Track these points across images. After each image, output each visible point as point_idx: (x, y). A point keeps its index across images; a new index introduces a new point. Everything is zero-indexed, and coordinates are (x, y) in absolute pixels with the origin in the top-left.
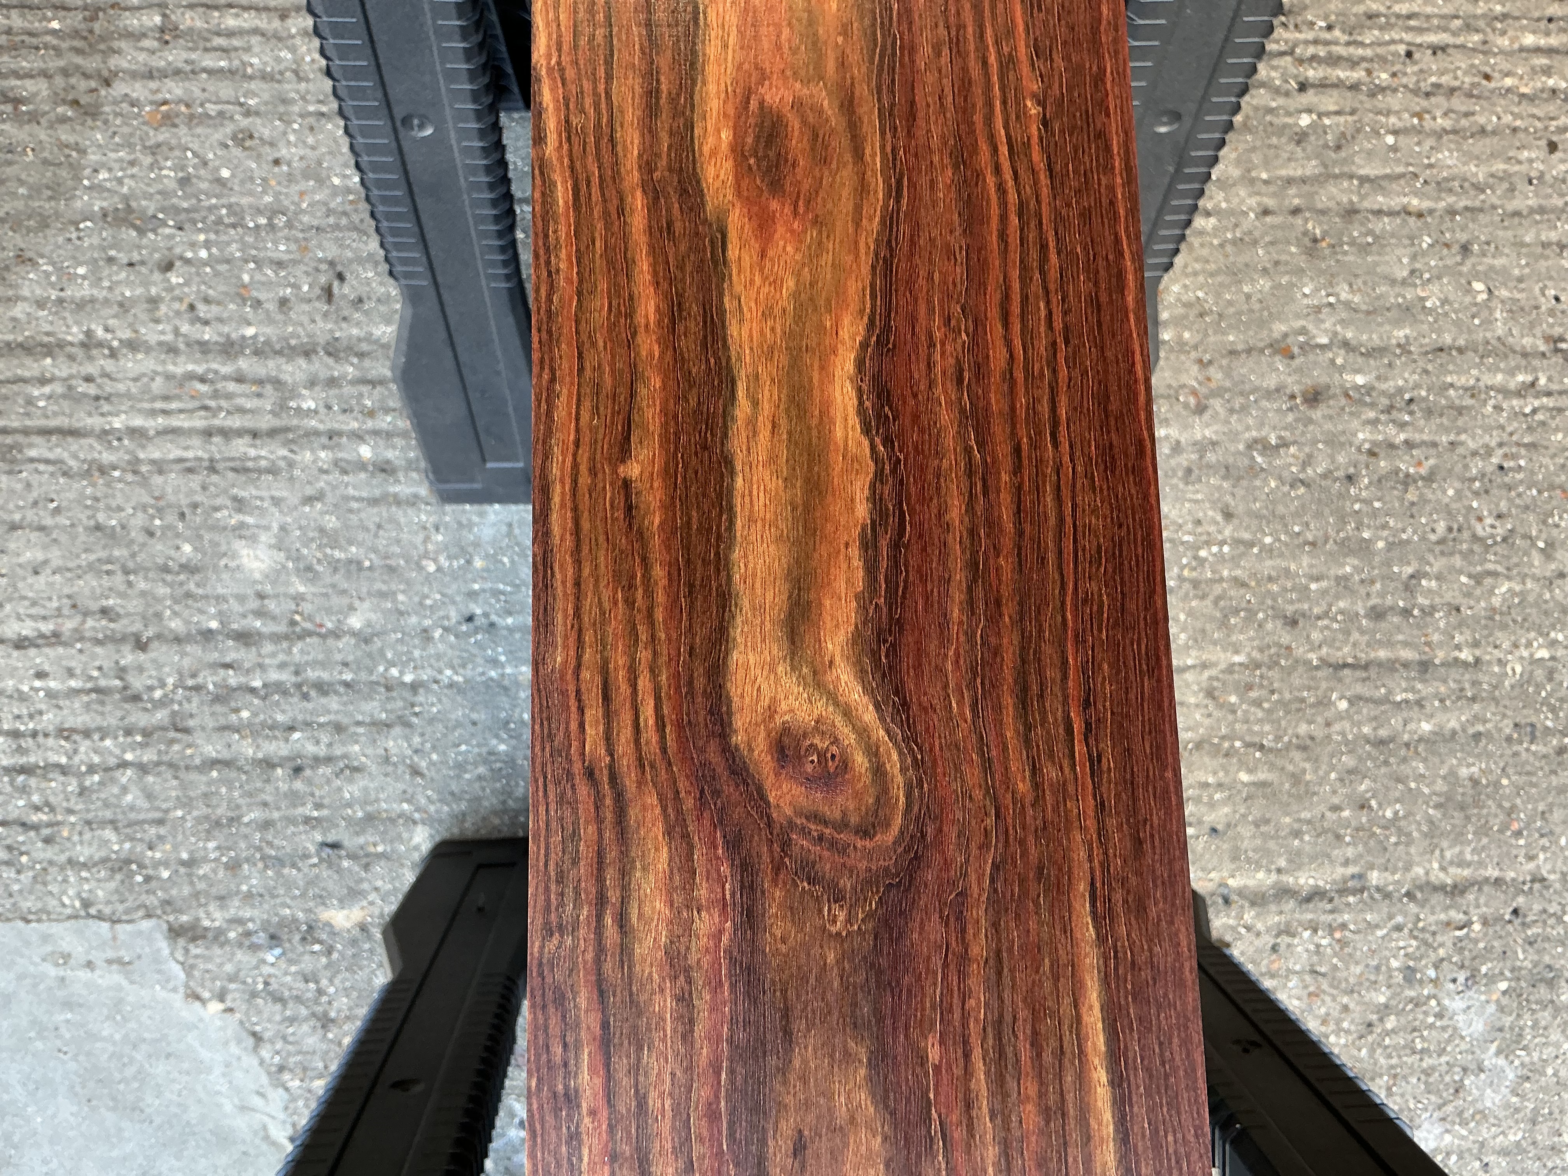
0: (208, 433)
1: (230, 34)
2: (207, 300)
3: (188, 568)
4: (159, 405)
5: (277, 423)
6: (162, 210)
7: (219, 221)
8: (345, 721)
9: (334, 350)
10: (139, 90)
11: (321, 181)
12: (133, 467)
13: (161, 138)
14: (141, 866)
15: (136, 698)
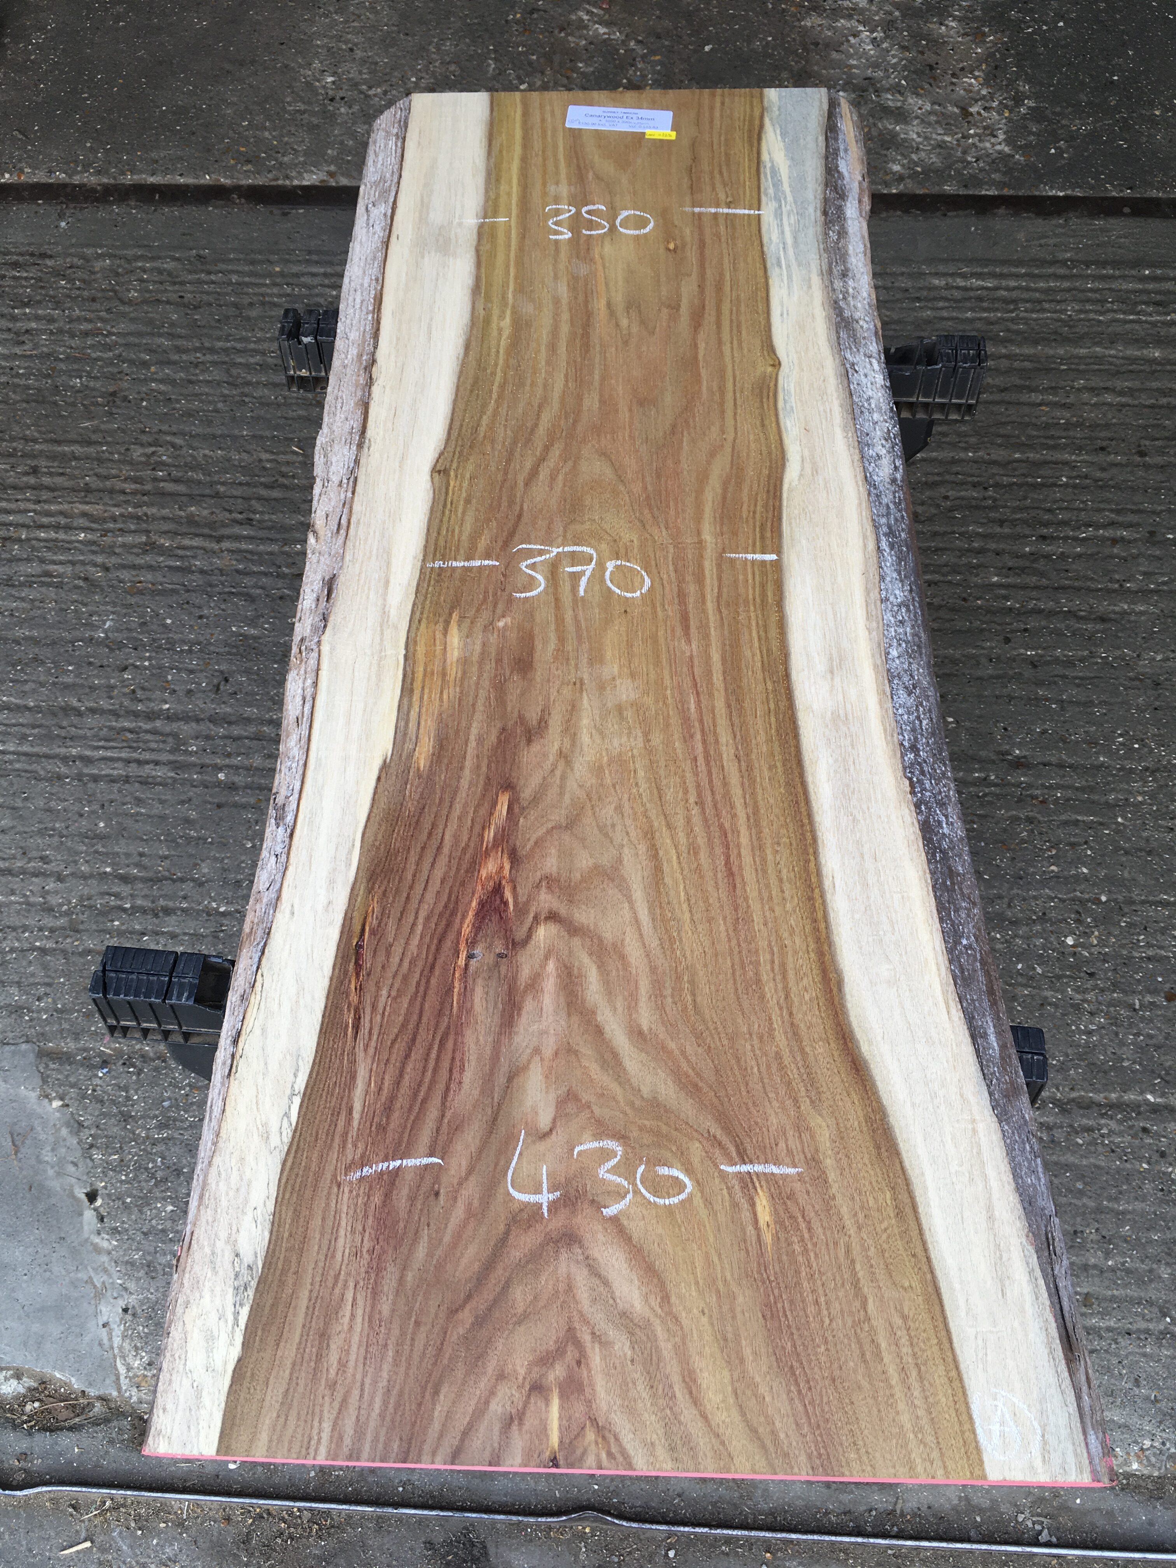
0: (128, 762)
1: (185, 548)
2: (143, 689)
3: (101, 837)
4: (101, 744)
5: (172, 758)
6: (127, 639)
7: (160, 647)
8: (178, 931)
9: (213, 719)
10: (125, 575)
11: (225, 629)
12: (79, 777)
13: (133, 601)
14: (30, 1010)
15: (50, 910)
